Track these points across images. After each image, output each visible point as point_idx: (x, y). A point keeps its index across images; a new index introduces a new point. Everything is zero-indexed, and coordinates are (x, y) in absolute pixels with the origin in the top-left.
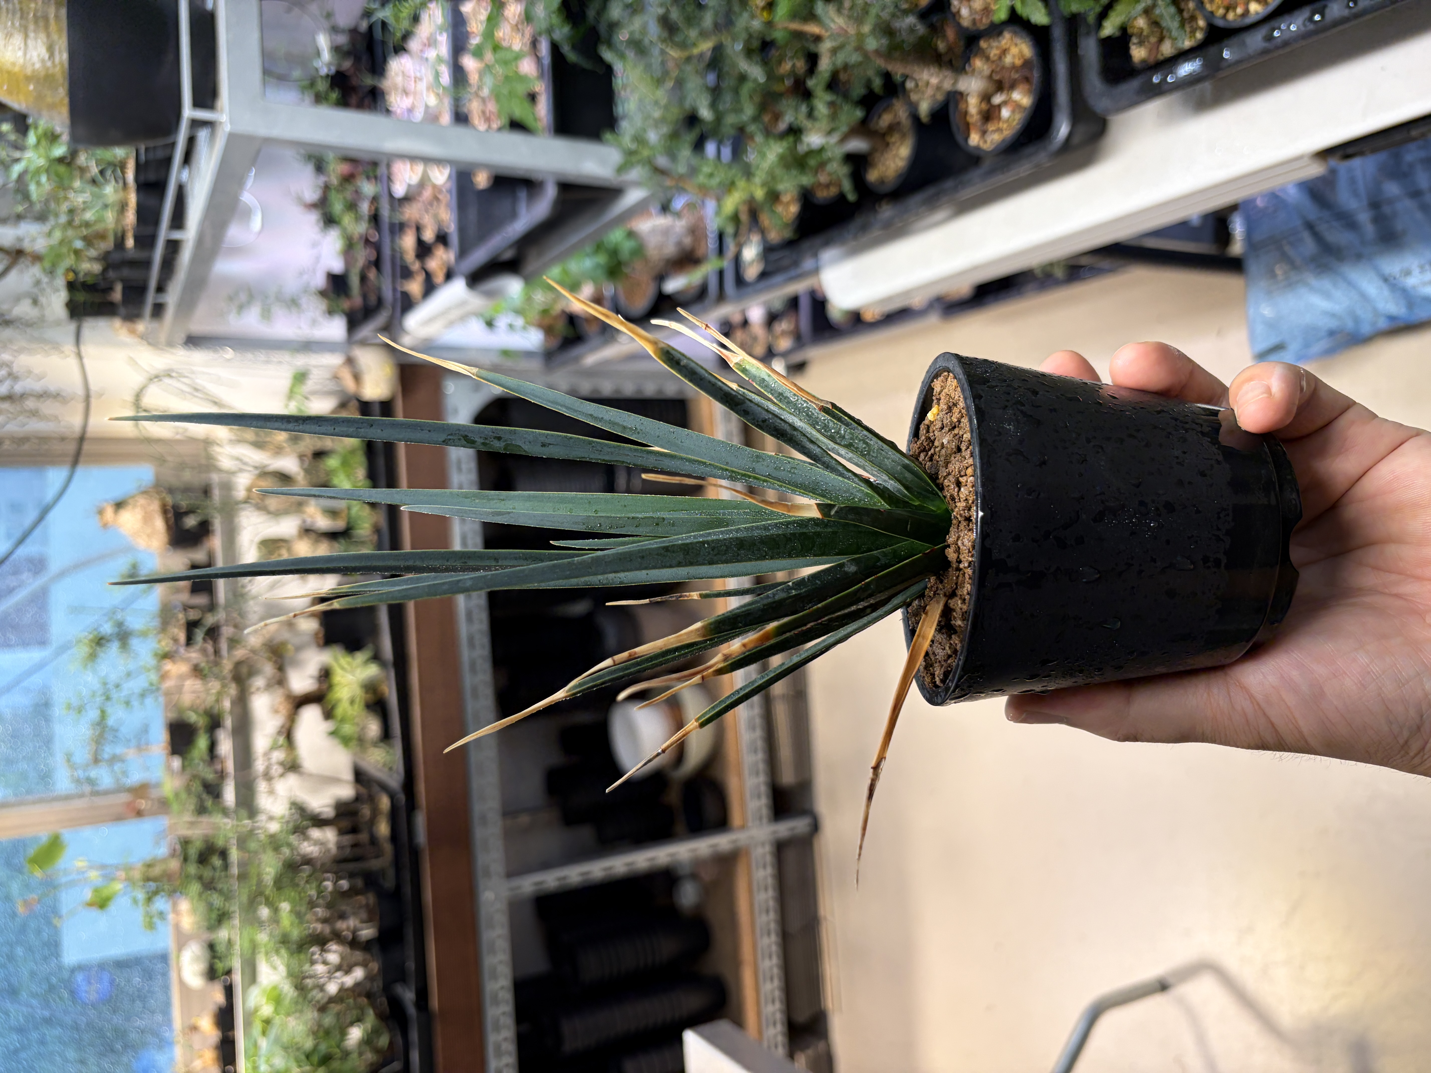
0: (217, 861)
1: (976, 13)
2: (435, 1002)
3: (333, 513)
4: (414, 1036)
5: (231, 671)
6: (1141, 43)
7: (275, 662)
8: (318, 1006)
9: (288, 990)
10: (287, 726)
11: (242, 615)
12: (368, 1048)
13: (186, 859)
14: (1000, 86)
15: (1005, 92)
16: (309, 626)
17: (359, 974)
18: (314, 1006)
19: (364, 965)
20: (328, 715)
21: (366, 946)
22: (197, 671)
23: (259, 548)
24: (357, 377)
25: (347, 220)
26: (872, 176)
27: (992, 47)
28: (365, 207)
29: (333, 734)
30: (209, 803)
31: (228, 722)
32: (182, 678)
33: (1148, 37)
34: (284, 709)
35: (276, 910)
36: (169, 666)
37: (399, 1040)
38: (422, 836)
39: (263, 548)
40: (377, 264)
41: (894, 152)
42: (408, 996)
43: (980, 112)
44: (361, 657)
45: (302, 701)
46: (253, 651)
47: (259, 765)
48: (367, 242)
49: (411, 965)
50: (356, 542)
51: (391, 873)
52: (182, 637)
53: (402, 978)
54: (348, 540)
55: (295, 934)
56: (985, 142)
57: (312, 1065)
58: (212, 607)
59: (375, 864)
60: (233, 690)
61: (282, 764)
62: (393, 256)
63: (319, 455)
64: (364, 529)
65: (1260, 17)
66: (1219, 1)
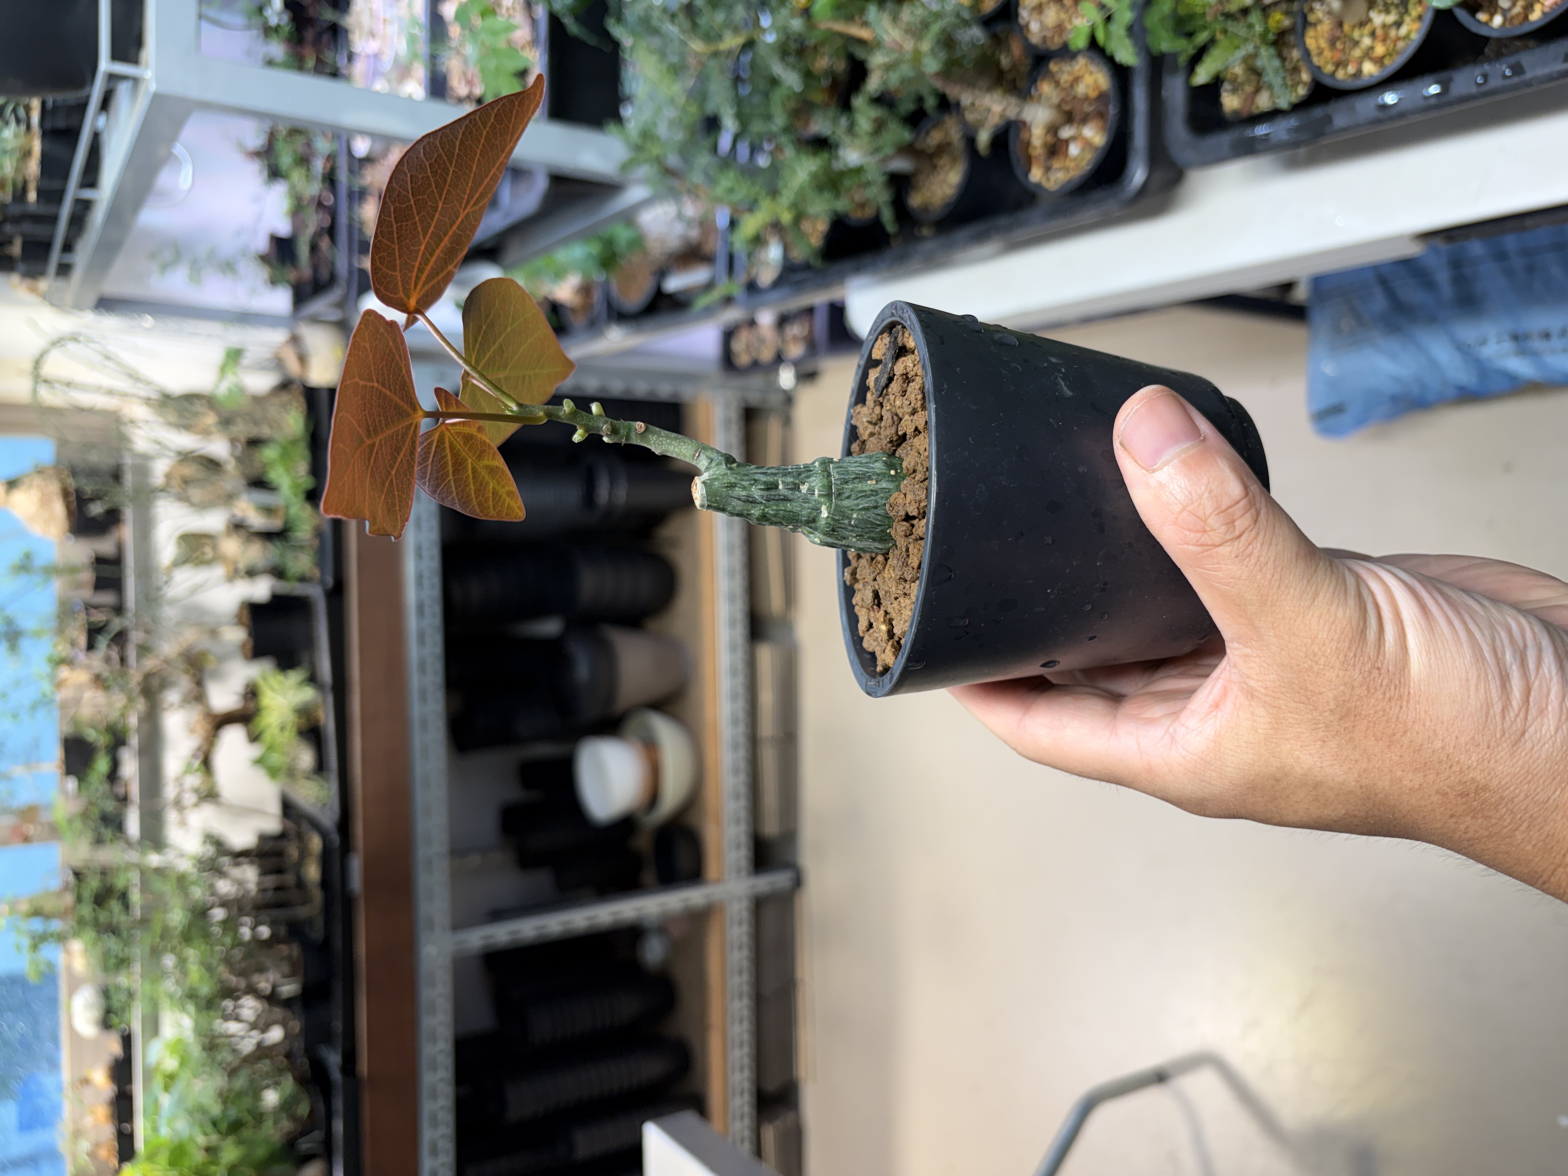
0: (115, 905)
1: (1048, 29)
2: (363, 1067)
3: (268, 511)
4: (338, 1104)
5: (139, 684)
6: (1234, 91)
7: (194, 675)
8: (229, 1069)
9: (196, 1051)
10: (205, 748)
11: (155, 620)
12: (284, 1115)
13: (79, 899)
14: (1069, 117)
15: (1075, 125)
16: (236, 635)
17: (276, 1034)
18: (225, 1069)
19: (284, 1024)
20: (254, 738)
21: (288, 1003)
22: (100, 682)
23: (179, 544)
24: (303, 359)
25: (297, 175)
26: (915, 201)
27: (1064, 71)
28: (319, 166)
29: (259, 762)
30: (108, 833)
31: (134, 740)
32: (80, 688)
33: (1242, 84)
34: (202, 729)
35: (182, 962)
36: (65, 673)
37: (321, 1107)
38: (356, 881)
39: (183, 544)
40: (331, 231)
41: (942, 177)
42: (334, 1059)
43: (1045, 145)
44: (295, 677)
45: (222, 721)
46: (167, 661)
47: (170, 792)
48: (320, 205)
49: (338, 1025)
50: (293, 546)
51: (319, 923)
52: (83, 640)
53: (327, 1038)
54: (284, 543)
55: (205, 990)
56: (1048, 180)
57: (220, 1132)
58: (119, 609)
59: (302, 912)
60: (141, 705)
61: (196, 791)
62: (350, 227)
63: (254, 443)
64: (304, 532)
65: (1374, 81)
66: (1328, 54)
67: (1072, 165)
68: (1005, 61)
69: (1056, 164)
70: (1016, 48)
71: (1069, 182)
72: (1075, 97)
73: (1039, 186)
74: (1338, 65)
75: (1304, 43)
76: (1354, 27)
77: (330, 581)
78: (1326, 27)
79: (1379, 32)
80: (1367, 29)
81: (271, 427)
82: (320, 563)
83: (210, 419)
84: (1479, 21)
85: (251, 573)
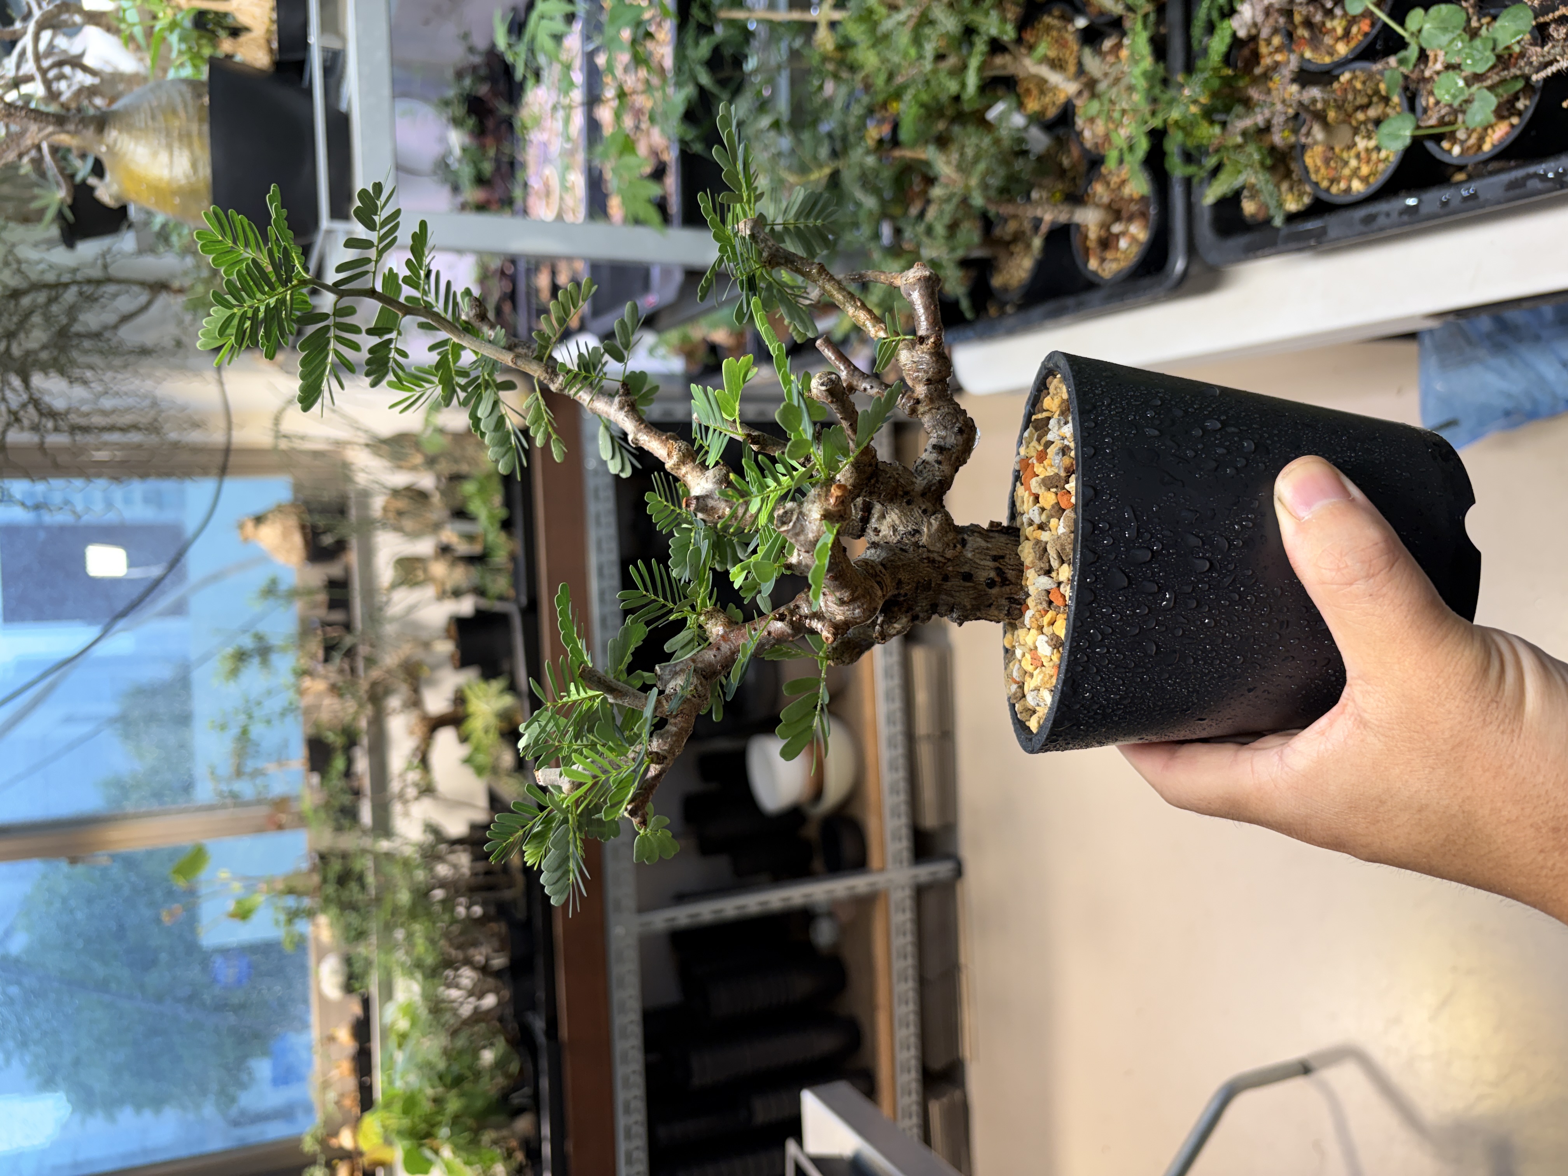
0: (354, 886)
1: (1098, 136)
2: (564, 1032)
3: (470, 538)
4: (544, 1064)
5: (367, 692)
6: (1253, 198)
7: (411, 684)
8: (451, 1030)
9: (423, 1013)
10: (423, 747)
11: (379, 637)
12: (499, 1073)
13: (325, 880)
14: (1118, 216)
15: (1123, 223)
16: (445, 647)
17: (490, 1001)
18: (447, 1030)
19: (496, 991)
20: (464, 739)
21: (498, 974)
22: (335, 690)
23: (396, 568)
27: (1113, 174)
29: (468, 761)
30: (346, 823)
31: (365, 741)
32: (319, 695)
34: (420, 731)
35: (410, 936)
36: (307, 682)
37: (529, 1066)
39: (400, 567)
40: (512, 297)
41: (1016, 263)
42: (539, 1024)
43: (1099, 238)
44: (496, 685)
45: (435, 724)
46: (389, 671)
47: (395, 786)
48: (502, 273)
49: (541, 995)
50: (492, 569)
51: (522, 904)
52: (321, 654)
53: (533, 1007)
54: (484, 566)
55: (430, 960)
56: (1103, 269)
57: (445, 1086)
58: (348, 627)
59: (508, 894)
60: (369, 710)
61: (416, 785)
62: (528, 294)
63: (456, 478)
64: (501, 557)
65: (1361, 197)
66: (1323, 171)
67: (1122, 256)
68: (1066, 162)
69: (1109, 255)
70: (1075, 152)
71: (1120, 271)
72: (1122, 199)
73: (1095, 273)
74: (1332, 181)
75: (1304, 162)
76: (1342, 150)
77: (524, 600)
78: (1319, 149)
79: (1363, 155)
80: (1353, 153)
81: (469, 464)
82: (515, 585)
83: (418, 459)
84: (1442, 148)
85: (457, 594)
